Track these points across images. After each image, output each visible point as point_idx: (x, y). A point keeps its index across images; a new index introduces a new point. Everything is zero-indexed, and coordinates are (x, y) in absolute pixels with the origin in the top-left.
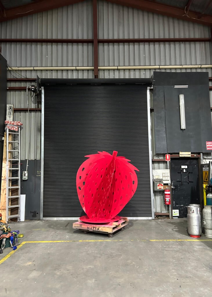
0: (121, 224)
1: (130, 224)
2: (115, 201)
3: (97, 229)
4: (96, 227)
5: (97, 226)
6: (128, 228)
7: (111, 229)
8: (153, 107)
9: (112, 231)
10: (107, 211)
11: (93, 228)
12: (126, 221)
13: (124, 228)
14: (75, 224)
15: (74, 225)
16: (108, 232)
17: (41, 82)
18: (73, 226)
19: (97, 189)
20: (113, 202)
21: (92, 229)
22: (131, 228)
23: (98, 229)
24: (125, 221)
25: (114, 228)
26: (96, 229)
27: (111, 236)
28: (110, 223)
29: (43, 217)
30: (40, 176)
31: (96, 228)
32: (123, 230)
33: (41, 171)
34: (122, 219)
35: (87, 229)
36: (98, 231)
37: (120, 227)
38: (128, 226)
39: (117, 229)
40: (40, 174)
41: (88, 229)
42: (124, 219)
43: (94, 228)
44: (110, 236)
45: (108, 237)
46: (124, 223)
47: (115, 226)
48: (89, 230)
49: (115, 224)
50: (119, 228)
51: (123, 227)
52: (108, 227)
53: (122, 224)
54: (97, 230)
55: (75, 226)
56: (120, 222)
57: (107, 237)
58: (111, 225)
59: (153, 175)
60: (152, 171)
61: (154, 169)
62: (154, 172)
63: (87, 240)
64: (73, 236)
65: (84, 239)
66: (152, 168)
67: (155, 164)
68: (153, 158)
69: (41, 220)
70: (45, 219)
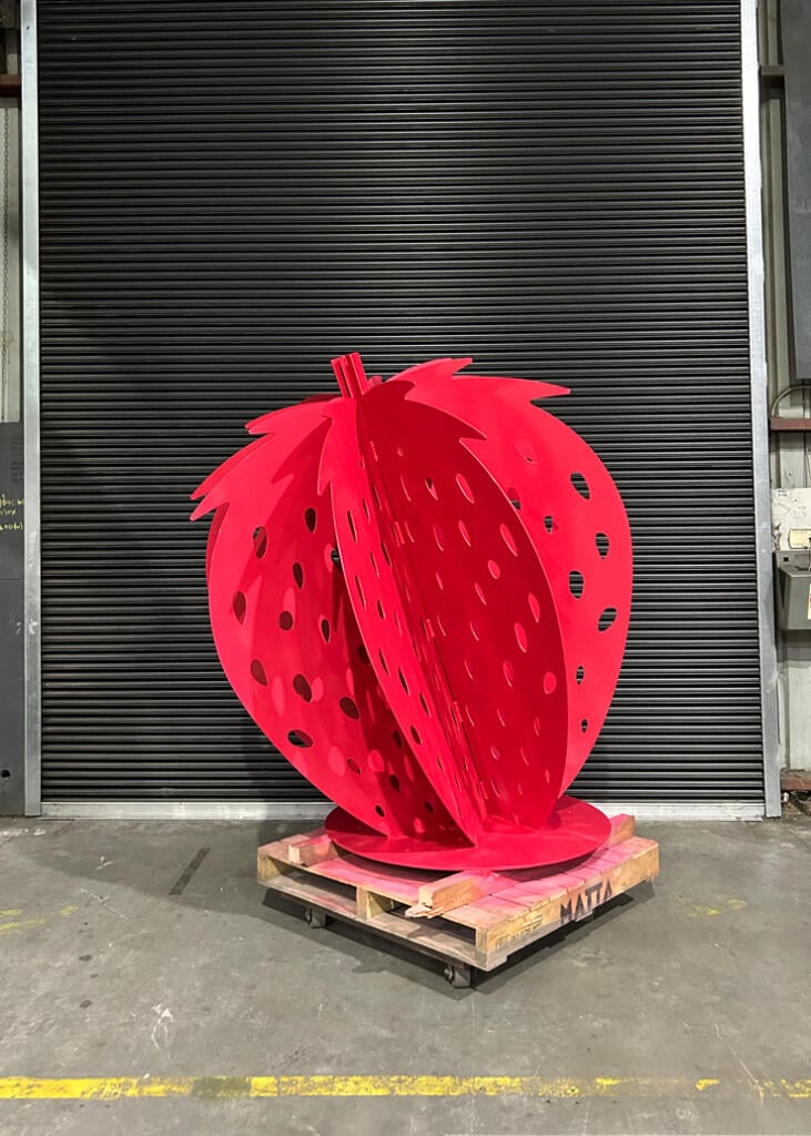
8: (773, 61)
29: (44, 797)
30: (21, 532)
33: (22, 498)
40: (20, 518)
59: (777, 528)
60: (771, 501)
61: (779, 486)
62: (782, 502)
63: (318, 1071)
64: (207, 1009)
65: (296, 1053)
66: (771, 481)
67: (782, 453)
68: (777, 413)
69: (28, 817)
70: (51, 813)
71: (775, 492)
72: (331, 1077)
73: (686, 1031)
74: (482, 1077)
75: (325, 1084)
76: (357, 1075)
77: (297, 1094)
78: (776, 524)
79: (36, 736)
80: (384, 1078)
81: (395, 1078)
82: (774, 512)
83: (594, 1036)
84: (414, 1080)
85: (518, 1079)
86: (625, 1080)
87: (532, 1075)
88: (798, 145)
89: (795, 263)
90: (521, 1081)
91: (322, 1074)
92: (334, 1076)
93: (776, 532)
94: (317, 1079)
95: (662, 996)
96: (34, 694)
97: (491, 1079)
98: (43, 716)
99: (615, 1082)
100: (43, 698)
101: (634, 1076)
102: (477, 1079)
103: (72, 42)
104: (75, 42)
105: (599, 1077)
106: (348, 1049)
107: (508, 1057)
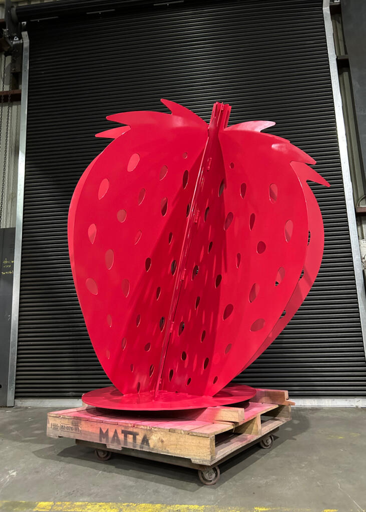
0: (258, 420)
1: (296, 422)
2: (229, 310)
3: (139, 438)
4: (135, 430)
5: (142, 427)
6: (291, 436)
7: (208, 443)
9: (213, 454)
10: (195, 361)
11: (121, 437)
12: (281, 407)
13: (276, 438)
14: (58, 417)
15: (51, 421)
16: (189, 460)
17: (17, 14)
18: (49, 426)
19: (148, 262)
20: (221, 316)
21: (118, 441)
22: (302, 438)
23: (145, 440)
24: (275, 407)
25: (221, 438)
26: (135, 438)
27: (210, 476)
28: (206, 411)
29: (16, 397)
30: (12, 275)
31: (135, 435)
32: (271, 447)
33: (13, 260)
34: (264, 399)
35: (96, 440)
36: (146, 449)
37: (257, 433)
38: (289, 429)
39: (241, 441)
40: (12, 269)
41: (104, 442)
42: (273, 398)
43: (126, 436)
44: (207, 476)
45: (193, 485)
46: (272, 415)
47: (229, 427)
48: (105, 445)
49: (229, 416)
50: (251, 437)
51: (272, 434)
52: (189, 433)
53: (262, 422)
54: (138, 449)
55: (55, 427)
56: (255, 409)
57: (191, 481)
58: (212, 420)
59: (364, 258)
60: (360, 245)
61: (363, 238)
62: (365, 246)
63: (81, 500)
64: (37, 472)
65: (74, 491)
66: (358, 236)
67: (363, 226)
68: (359, 205)
69: (9, 407)
70: (19, 405)
71: (362, 241)
72: (87, 503)
73: (318, 486)
74: (180, 505)
75: (81, 506)
76: (103, 502)
77: (61, 510)
78: (363, 257)
79: (14, 367)
80: (119, 504)
81: (126, 504)
82: (361, 251)
83: (259, 487)
84: (136, 505)
85: (203, 506)
86: (274, 509)
87: (213, 505)
88: (358, 86)
89: (362, 136)
90: (205, 507)
91: (82, 501)
92: (89, 502)
93: (364, 260)
94: (78, 503)
95: (306, 471)
96: (14, 348)
97: (187, 506)
98: (18, 358)
99: (267, 509)
100: (18, 350)
101: (281, 506)
102: (177, 506)
103: (42, 74)
104: (44, 74)
105: (256, 506)
106: (104, 490)
107: (201, 495)
